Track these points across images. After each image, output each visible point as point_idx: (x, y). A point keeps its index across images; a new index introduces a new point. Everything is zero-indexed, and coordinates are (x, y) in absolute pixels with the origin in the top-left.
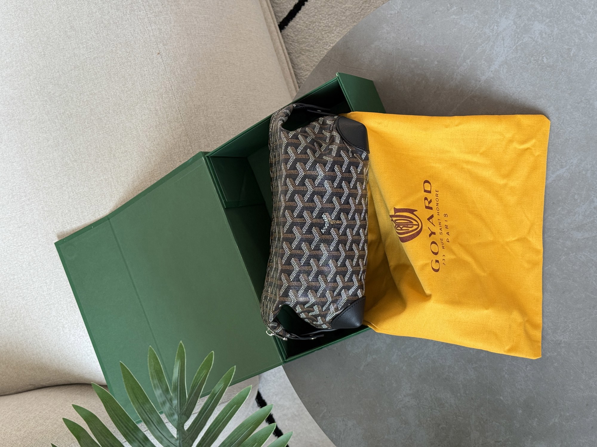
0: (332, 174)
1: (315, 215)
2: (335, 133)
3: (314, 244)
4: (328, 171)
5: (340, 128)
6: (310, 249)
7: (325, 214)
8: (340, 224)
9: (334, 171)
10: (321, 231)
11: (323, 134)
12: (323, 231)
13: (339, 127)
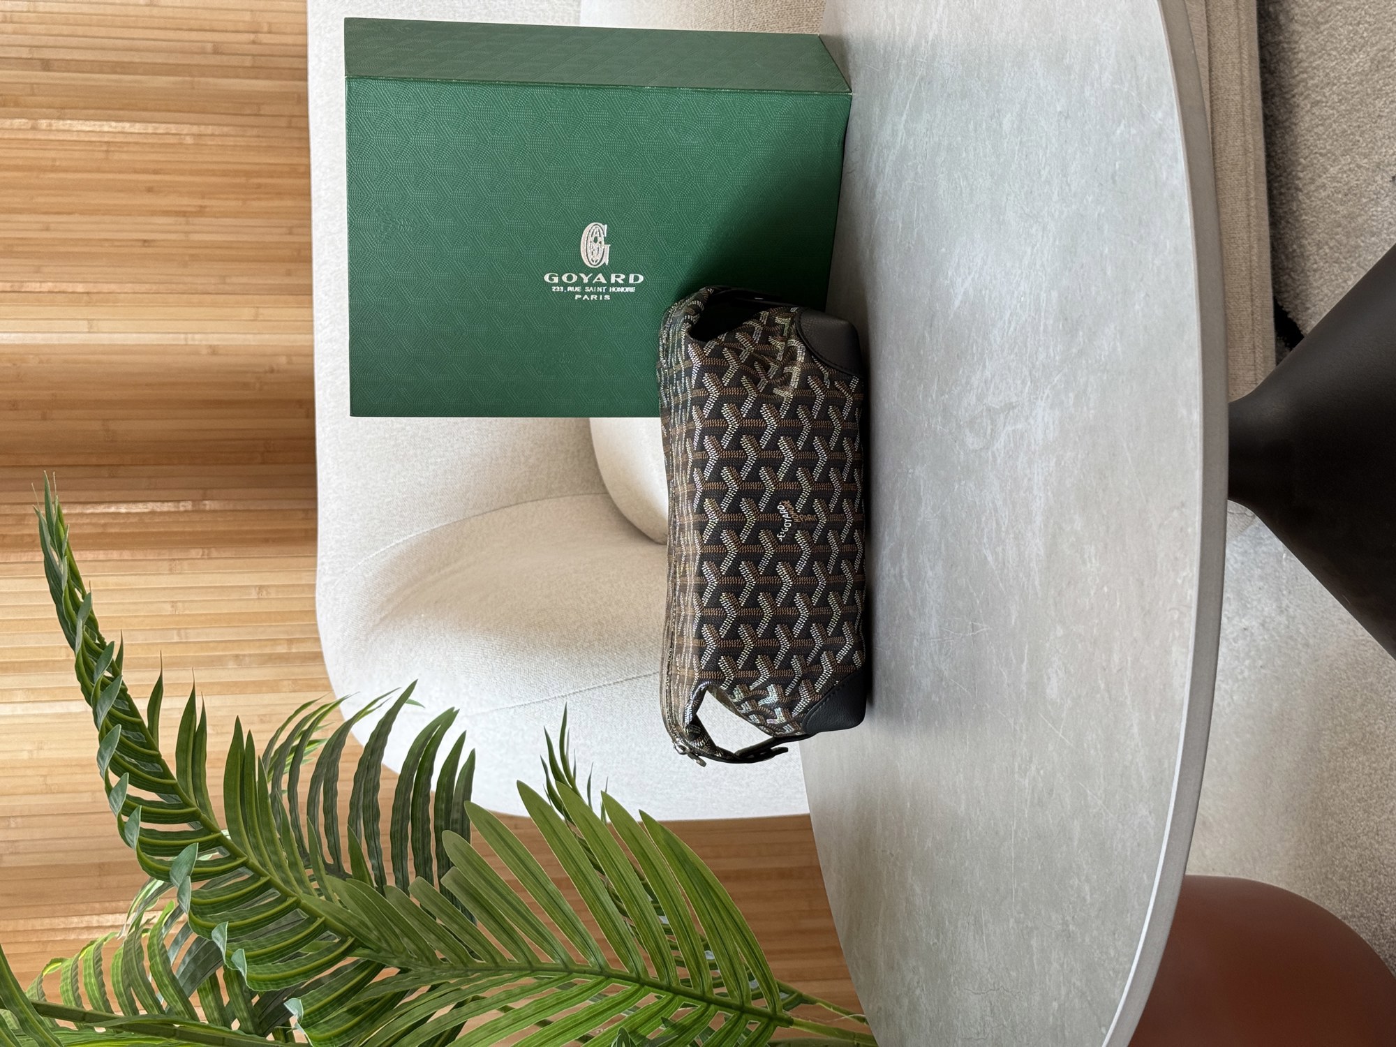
0: (792, 423)
1: (762, 506)
2: (794, 342)
3: (764, 563)
4: (785, 418)
5: (804, 331)
6: (756, 574)
7: (783, 504)
8: (812, 522)
9: (796, 416)
10: (776, 536)
11: (769, 344)
12: (780, 537)
13: (801, 330)
